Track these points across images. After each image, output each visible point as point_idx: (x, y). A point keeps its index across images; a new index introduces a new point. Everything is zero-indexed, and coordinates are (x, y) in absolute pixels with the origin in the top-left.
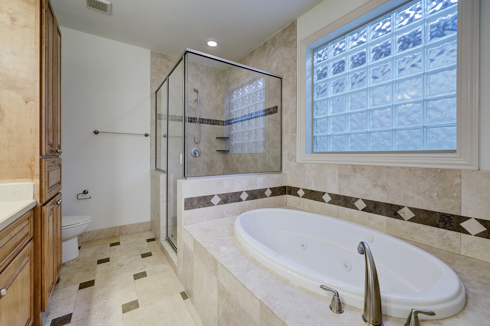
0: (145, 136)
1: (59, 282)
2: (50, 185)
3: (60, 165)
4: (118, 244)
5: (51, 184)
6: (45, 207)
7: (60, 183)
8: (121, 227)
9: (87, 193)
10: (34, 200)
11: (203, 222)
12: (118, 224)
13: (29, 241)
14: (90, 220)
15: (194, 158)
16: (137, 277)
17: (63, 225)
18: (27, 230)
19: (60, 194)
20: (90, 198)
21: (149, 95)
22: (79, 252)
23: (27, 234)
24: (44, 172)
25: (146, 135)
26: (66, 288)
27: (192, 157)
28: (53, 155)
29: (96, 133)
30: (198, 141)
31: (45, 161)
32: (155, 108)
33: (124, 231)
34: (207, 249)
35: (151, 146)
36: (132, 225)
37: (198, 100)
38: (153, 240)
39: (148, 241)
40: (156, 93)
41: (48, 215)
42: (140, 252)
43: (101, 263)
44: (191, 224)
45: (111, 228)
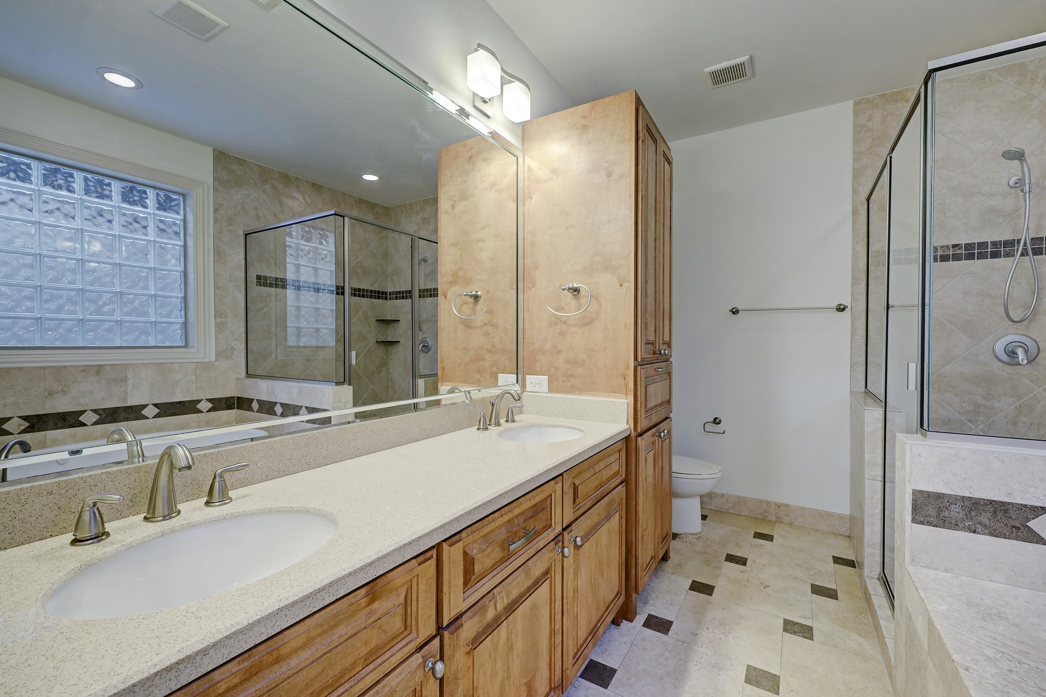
0: (837, 310)
1: (668, 562)
2: (649, 406)
3: (669, 374)
4: (769, 538)
5: (652, 403)
6: (640, 438)
7: (669, 402)
8: (779, 506)
9: (718, 423)
10: (628, 427)
11: (991, 580)
12: (774, 498)
13: (621, 483)
14: (720, 474)
15: (1009, 369)
16: (790, 627)
17: (674, 470)
18: (615, 468)
19: (669, 420)
20: (724, 433)
21: (849, 209)
22: (703, 525)
23: (616, 472)
24: (639, 387)
25: (840, 309)
26: (674, 576)
27: (1001, 364)
28: (657, 358)
29: (735, 312)
30: (1025, 313)
31: (641, 369)
32: (866, 240)
33: (786, 515)
34: (961, 671)
35: (853, 335)
36: (803, 509)
37: (1027, 182)
38: (851, 564)
39: (837, 560)
40: (868, 200)
41: (646, 450)
42: (809, 577)
43: (731, 562)
44: (937, 569)
45: (761, 502)
